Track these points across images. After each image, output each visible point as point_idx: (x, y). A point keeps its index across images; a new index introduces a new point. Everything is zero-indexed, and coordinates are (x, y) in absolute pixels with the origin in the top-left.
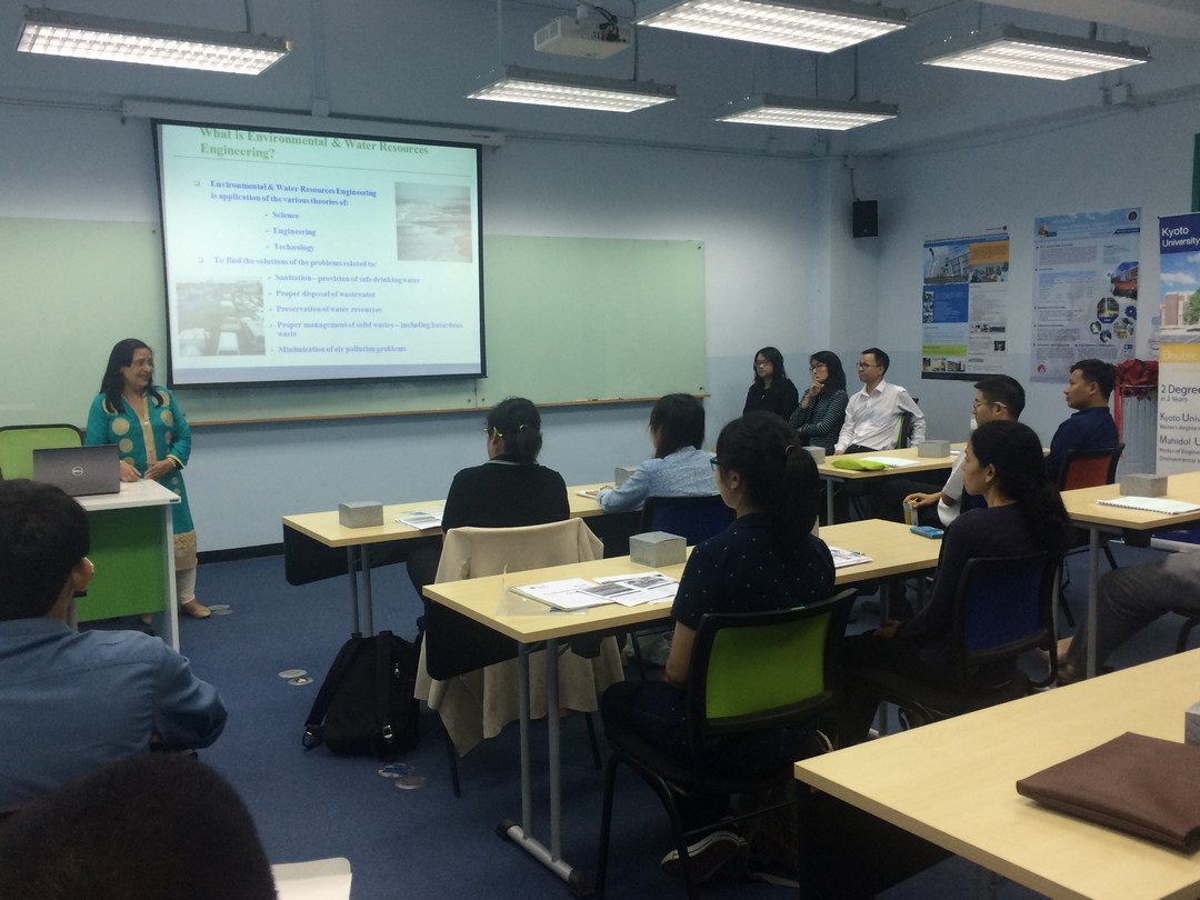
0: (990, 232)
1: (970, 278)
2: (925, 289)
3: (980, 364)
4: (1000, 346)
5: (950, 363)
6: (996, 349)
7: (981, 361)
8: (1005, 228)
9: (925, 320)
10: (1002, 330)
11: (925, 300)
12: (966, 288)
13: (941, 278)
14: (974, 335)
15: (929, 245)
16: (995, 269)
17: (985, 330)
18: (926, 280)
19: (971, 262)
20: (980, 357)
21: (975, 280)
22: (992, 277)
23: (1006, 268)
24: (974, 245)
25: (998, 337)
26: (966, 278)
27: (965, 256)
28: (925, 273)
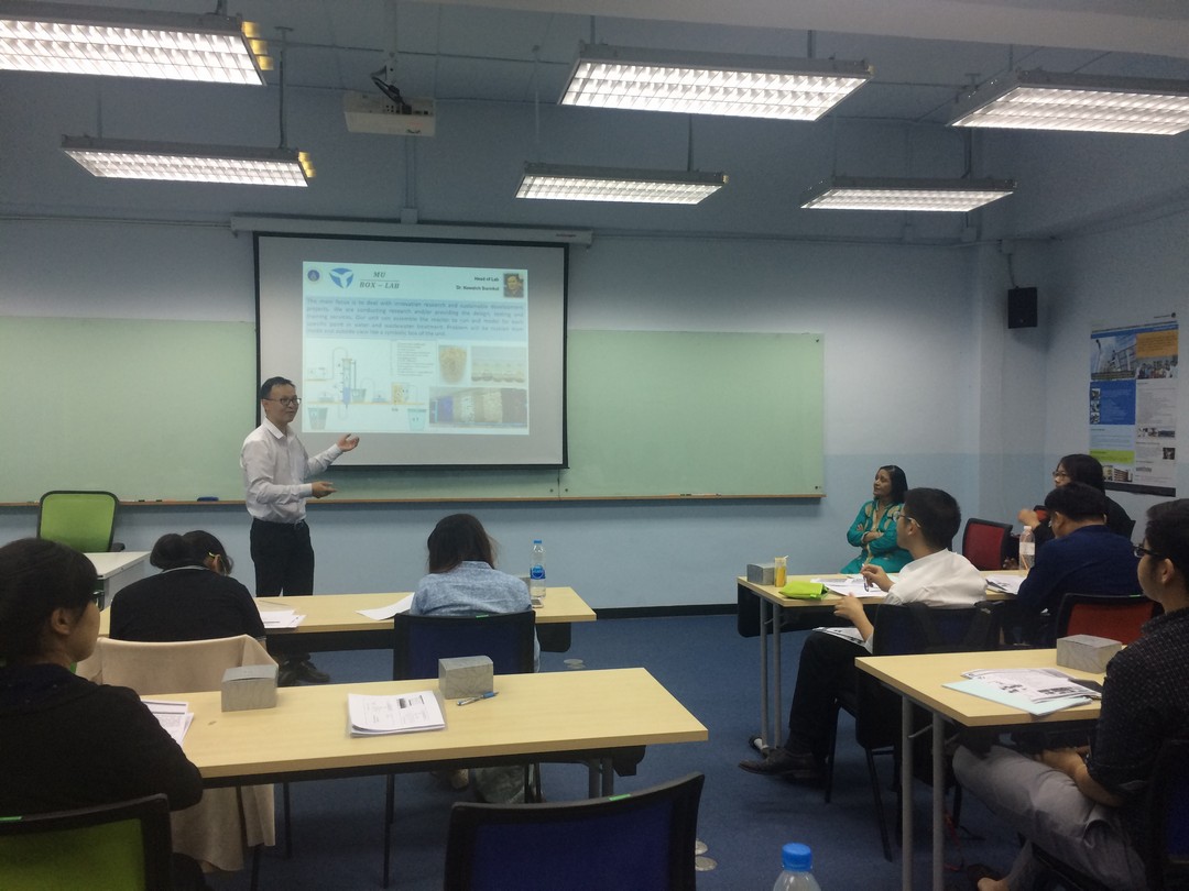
0: (1158, 321)
1: (1138, 374)
2: (1093, 385)
3: (1148, 474)
4: (1169, 453)
5: (1118, 471)
6: (1165, 457)
7: (1149, 470)
8: (1174, 315)
9: (1092, 420)
10: (1170, 434)
11: (1092, 398)
12: (1132, 385)
13: (1107, 374)
14: (1141, 440)
15: (1096, 336)
16: (1163, 364)
17: (1153, 434)
18: (1093, 376)
19: (1139, 355)
20: (1149, 466)
21: (1141, 376)
22: (1160, 372)
23: (1175, 361)
24: (1140, 336)
25: (1167, 442)
26: (1133, 373)
27: (1130, 348)
28: (1092, 368)
